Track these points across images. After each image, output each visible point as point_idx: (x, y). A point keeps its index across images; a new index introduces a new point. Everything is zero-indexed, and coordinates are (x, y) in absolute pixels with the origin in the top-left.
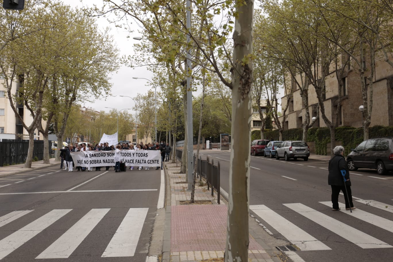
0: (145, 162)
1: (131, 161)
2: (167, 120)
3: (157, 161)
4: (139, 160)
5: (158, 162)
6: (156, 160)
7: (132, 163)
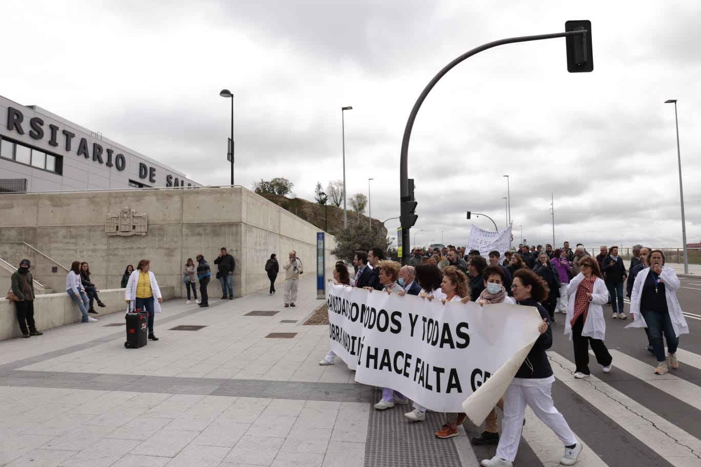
7: (403, 372)
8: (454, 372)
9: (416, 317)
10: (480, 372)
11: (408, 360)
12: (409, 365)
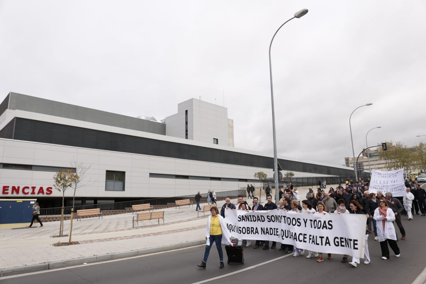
0: (328, 243)
1: (301, 238)
3: (352, 243)
4: (313, 236)
5: (355, 244)
7: (303, 241)
8: (327, 238)
9: (307, 220)
10: (338, 238)
11: (305, 236)
12: (306, 238)
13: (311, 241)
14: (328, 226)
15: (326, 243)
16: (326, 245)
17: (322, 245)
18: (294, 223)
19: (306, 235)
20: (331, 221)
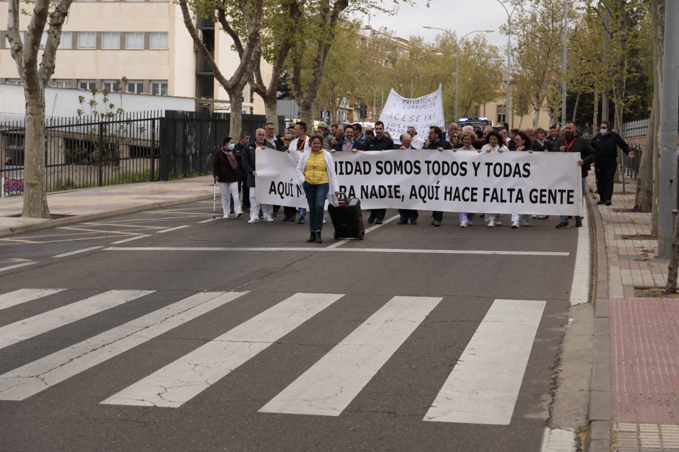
0: (520, 198)
1: (468, 194)
2: (599, 59)
3: (565, 195)
4: (495, 190)
5: (569, 196)
6: (562, 191)
7: (470, 199)
8: (520, 191)
9: (479, 164)
10: (536, 190)
11: (475, 191)
12: (476, 194)
13: (488, 198)
14: (522, 172)
15: (518, 199)
16: (516, 202)
17: (511, 201)
18: (455, 171)
19: (476, 189)
20: (529, 165)
